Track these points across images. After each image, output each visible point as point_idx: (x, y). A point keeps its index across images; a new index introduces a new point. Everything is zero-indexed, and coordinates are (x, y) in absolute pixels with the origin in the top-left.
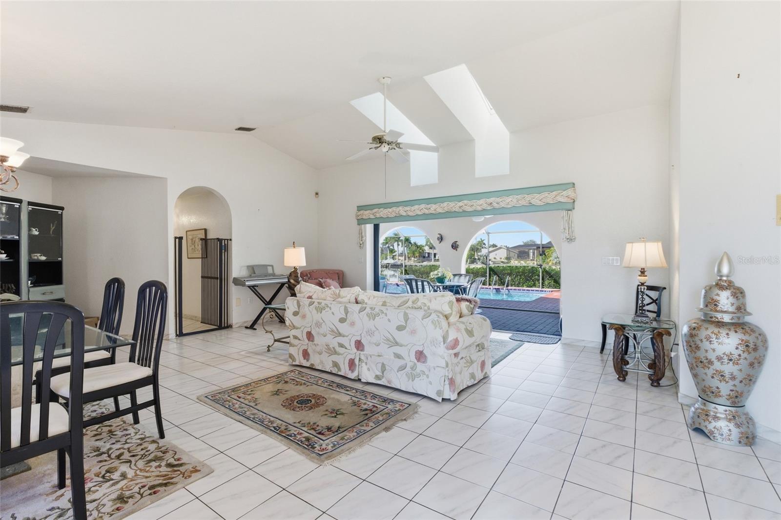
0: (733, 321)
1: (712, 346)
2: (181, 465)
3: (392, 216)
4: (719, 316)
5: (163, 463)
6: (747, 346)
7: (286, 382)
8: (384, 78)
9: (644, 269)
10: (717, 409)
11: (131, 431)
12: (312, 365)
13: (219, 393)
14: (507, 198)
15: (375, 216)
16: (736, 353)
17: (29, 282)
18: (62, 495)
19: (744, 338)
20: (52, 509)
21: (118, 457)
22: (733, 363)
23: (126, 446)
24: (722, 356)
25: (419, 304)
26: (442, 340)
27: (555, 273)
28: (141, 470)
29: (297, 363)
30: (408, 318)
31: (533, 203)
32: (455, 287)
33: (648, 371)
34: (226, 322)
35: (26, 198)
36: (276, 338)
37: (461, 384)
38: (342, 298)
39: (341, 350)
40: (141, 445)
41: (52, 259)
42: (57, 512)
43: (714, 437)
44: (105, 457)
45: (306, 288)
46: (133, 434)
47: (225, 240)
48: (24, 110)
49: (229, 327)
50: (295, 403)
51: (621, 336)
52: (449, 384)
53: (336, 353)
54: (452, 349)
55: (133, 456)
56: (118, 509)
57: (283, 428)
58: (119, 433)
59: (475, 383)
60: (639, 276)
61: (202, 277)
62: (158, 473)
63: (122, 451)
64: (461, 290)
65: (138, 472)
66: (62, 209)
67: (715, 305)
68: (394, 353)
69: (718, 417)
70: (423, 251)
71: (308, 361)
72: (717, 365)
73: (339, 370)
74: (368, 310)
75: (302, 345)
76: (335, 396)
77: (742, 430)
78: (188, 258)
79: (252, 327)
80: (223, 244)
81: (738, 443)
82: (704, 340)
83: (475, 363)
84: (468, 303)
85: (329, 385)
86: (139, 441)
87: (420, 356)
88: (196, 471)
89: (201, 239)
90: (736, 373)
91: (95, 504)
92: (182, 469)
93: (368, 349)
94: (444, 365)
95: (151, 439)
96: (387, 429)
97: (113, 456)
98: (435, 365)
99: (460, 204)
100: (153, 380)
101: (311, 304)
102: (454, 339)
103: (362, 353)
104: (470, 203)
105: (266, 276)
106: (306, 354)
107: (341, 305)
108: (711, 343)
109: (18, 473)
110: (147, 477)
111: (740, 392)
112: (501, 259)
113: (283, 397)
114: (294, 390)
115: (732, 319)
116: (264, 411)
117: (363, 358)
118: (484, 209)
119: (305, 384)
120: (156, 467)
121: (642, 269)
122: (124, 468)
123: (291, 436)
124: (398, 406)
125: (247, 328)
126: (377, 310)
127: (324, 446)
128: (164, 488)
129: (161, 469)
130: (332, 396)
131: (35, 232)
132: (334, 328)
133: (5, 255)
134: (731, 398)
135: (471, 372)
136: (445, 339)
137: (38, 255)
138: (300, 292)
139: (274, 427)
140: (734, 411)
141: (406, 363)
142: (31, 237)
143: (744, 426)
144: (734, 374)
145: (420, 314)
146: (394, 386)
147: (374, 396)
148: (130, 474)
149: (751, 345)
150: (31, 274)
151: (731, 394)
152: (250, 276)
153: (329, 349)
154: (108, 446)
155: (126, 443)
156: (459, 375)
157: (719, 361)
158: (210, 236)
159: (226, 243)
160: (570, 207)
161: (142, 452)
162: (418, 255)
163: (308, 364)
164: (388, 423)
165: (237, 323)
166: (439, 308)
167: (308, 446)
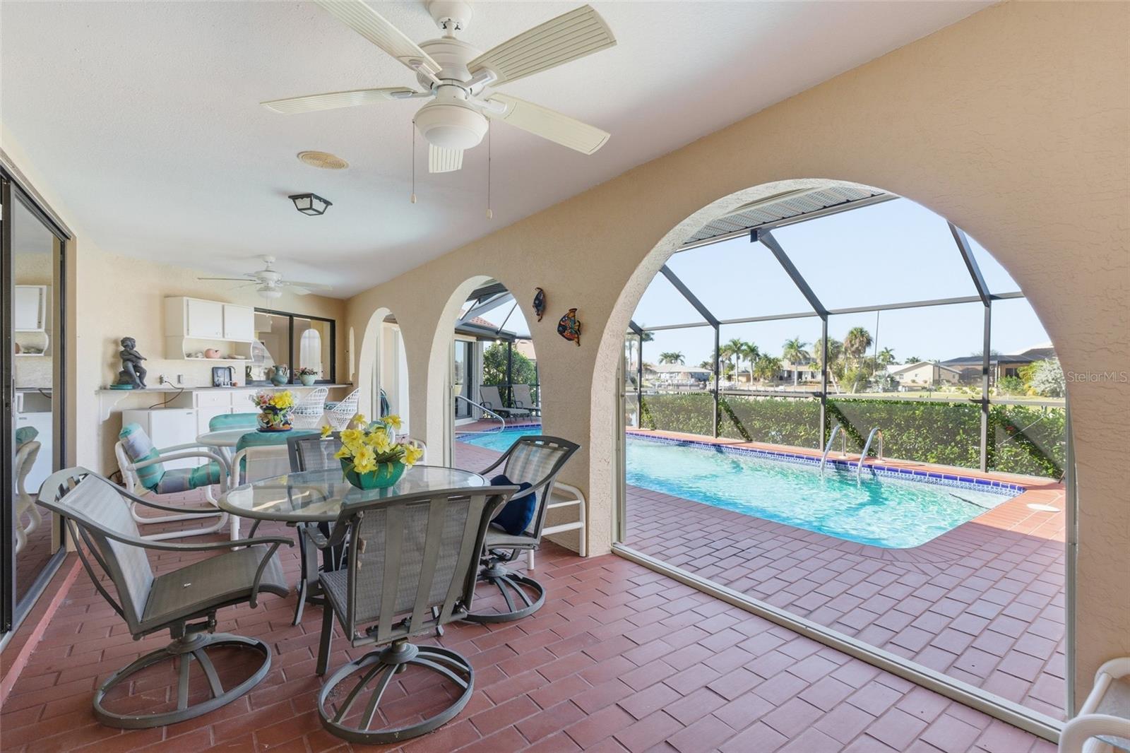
27: (1037, 426)
70: (779, 367)
112: (926, 382)
162: (769, 374)
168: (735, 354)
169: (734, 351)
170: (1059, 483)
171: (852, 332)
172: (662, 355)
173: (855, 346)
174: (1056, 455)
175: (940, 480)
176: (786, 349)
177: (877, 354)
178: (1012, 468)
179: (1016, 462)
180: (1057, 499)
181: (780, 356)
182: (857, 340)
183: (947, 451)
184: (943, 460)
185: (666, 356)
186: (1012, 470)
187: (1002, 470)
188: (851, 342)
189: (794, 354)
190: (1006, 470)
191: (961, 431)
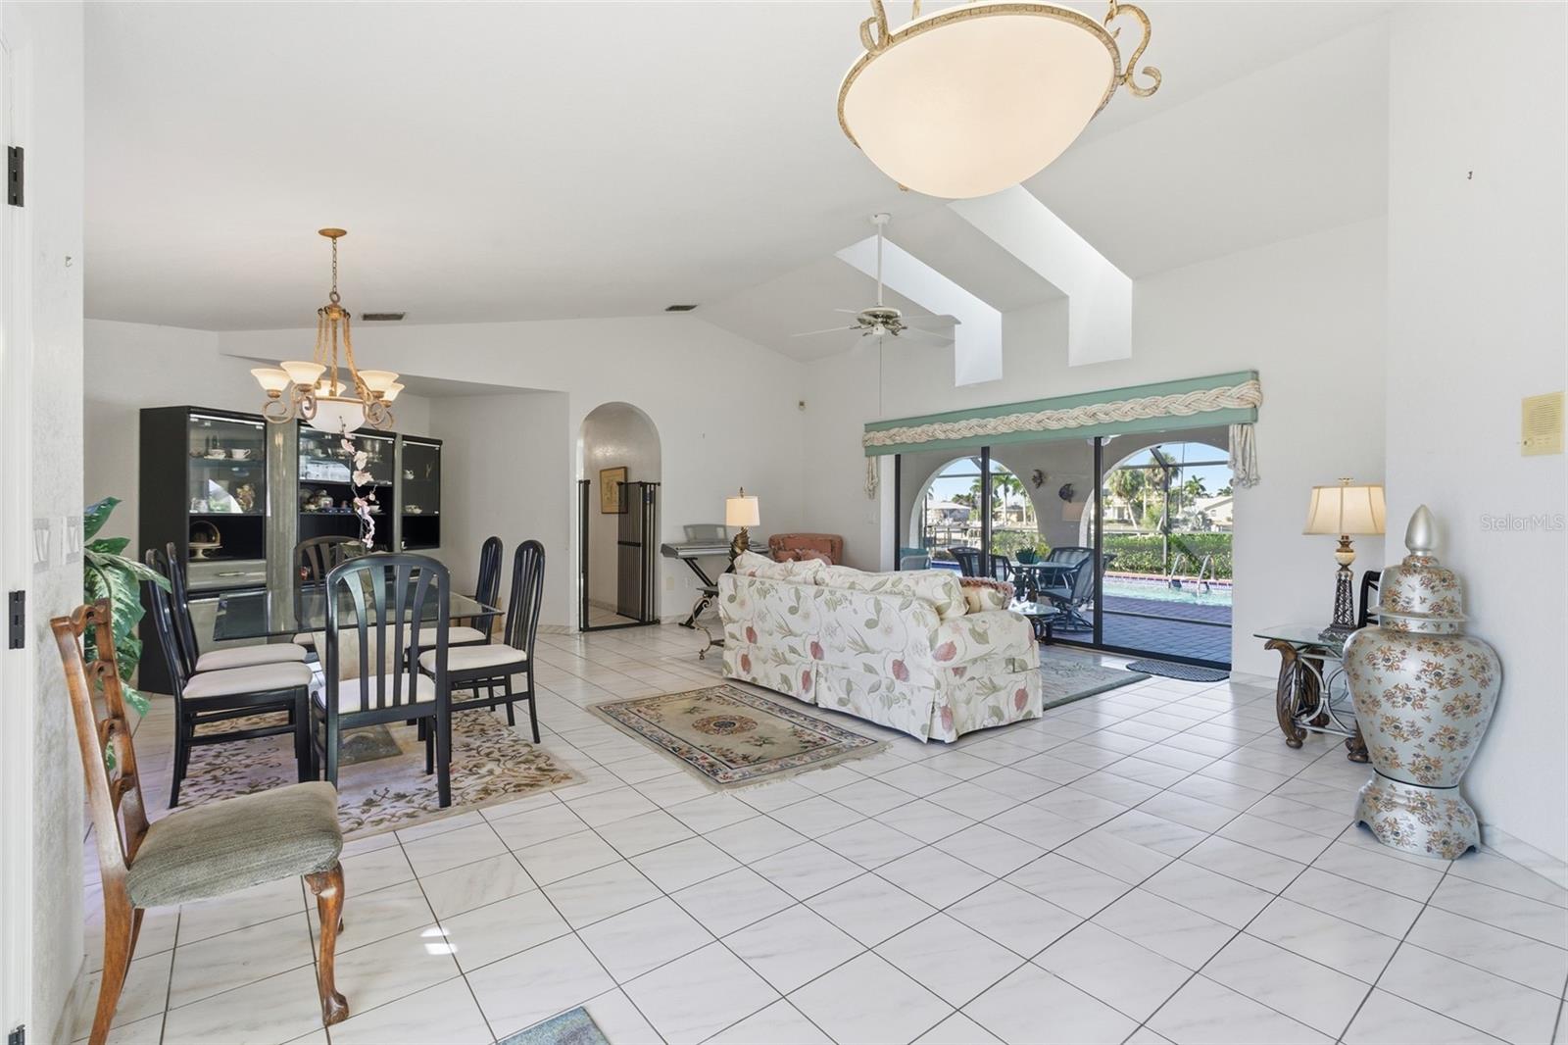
0: (1425, 631)
1: (1377, 674)
2: (552, 770)
3: (922, 441)
4: (1400, 619)
5: (534, 767)
6: (1438, 674)
7: (709, 699)
8: (876, 216)
9: (1347, 538)
10: (1394, 789)
11: (505, 733)
12: (754, 679)
13: (615, 704)
14: (1124, 403)
15: (893, 441)
16: (1416, 687)
17: (403, 543)
18: (430, 780)
19: (1433, 660)
20: (420, 789)
21: (488, 755)
22: (1413, 705)
23: (497, 746)
24: (1393, 691)
25: (901, 587)
26: (928, 644)
28: (509, 770)
29: (734, 676)
30: (881, 609)
31: (1174, 413)
32: (1056, 572)
33: (1343, 732)
34: (651, 613)
35: (401, 431)
36: (713, 640)
37: (970, 722)
38: (795, 576)
39: (791, 657)
40: (513, 746)
41: (428, 513)
42: (425, 793)
43: (1384, 836)
44: (474, 752)
45: (749, 560)
46: (506, 736)
47: (650, 484)
48: (399, 317)
49: (656, 622)
50: (712, 725)
51: (1292, 662)
52: (942, 716)
53: (786, 661)
54: (945, 660)
55: (503, 756)
56: (481, 799)
57: (685, 749)
58: (492, 733)
59: (1000, 725)
60: (1338, 551)
61: (619, 543)
62: (527, 775)
63: (491, 749)
64: (1068, 578)
65: (506, 771)
66: (439, 442)
67: (1394, 601)
68: (864, 664)
69: (1395, 802)
71: (748, 673)
72: (1386, 707)
73: (790, 688)
74: (826, 594)
75: (741, 648)
76: (773, 721)
77: (1435, 828)
78: (603, 513)
79: (689, 624)
80: (648, 491)
81: (1425, 850)
82: (1365, 662)
83: (1003, 692)
84: (993, 591)
85: (769, 708)
86: (512, 743)
87: (900, 669)
88: (567, 777)
89: (620, 484)
90: (1420, 723)
91: (460, 791)
92: (553, 774)
93: (830, 657)
94: (933, 684)
95: (525, 742)
96: (825, 767)
97: (482, 753)
98: (921, 685)
99: (1039, 416)
100: (526, 666)
101: (752, 584)
102: (946, 644)
103: (820, 662)
104: (1056, 414)
105: (712, 543)
106: (746, 663)
107: (790, 586)
108: (1374, 669)
109: (390, 756)
110: (513, 776)
111: (1433, 759)
113: (697, 716)
114: (716, 710)
115: (1422, 627)
116: (667, 729)
117: (821, 670)
118: (1082, 426)
119: (734, 703)
120: (525, 769)
121: (1343, 537)
122: (491, 765)
123: (691, 759)
124: (857, 741)
125: (681, 624)
126: (838, 594)
127: (730, 775)
128: (530, 788)
129: (530, 772)
130: (766, 722)
131: (410, 476)
132: (783, 623)
133: (378, 507)
134: (1417, 769)
135: (991, 704)
136: (932, 641)
137: (413, 507)
138: (741, 566)
139: (674, 749)
140: (1424, 795)
141: (880, 681)
142: (405, 482)
143: (1439, 821)
144: (1418, 725)
145: (897, 601)
146: (864, 717)
147: (829, 726)
148: (498, 771)
149: (1447, 675)
150: (405, 535)
151: (1417, 762)
152: (689, 543)
153: (776, 655)
154: (478, 743)
155: (497, 742)
156: (963, 705)
157: (1388, 700)
158: (634, 478)
159: (652, 489)
160: (1248, 417)
161: (513, 754)
163: (748, 679)
164: (831, 760)
165: (667, 617)
166: (928, 594)
167: (710, 772)
177: (1184, 485)
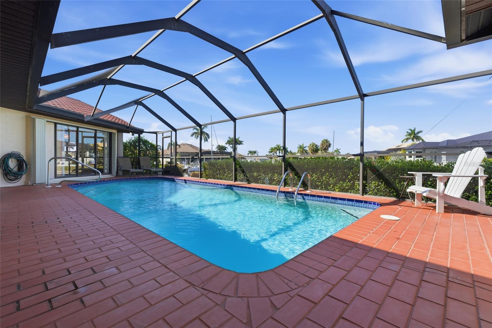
168: (278, 151)
169: (278, 150)
170: (399, 200)
171: (323, 141)
172: (249, 152)
173: (324, 147)
174: (397, 185)
175: (337, 201)
176: (299, 149)
177: (334, 151)
178: (376, 193)
179: (378, 190)
180: (398, 210)
181: (296, 152)
182: (325, 145)
183: (344, 185)
184: (342, 190)
185: (250, 152)
186: (376, 194)
187: (371, 194)
188: (323, 145)
189: (302, 151)
190: (373, 194)
191: (351, 173)
